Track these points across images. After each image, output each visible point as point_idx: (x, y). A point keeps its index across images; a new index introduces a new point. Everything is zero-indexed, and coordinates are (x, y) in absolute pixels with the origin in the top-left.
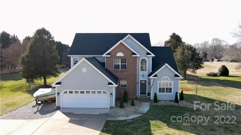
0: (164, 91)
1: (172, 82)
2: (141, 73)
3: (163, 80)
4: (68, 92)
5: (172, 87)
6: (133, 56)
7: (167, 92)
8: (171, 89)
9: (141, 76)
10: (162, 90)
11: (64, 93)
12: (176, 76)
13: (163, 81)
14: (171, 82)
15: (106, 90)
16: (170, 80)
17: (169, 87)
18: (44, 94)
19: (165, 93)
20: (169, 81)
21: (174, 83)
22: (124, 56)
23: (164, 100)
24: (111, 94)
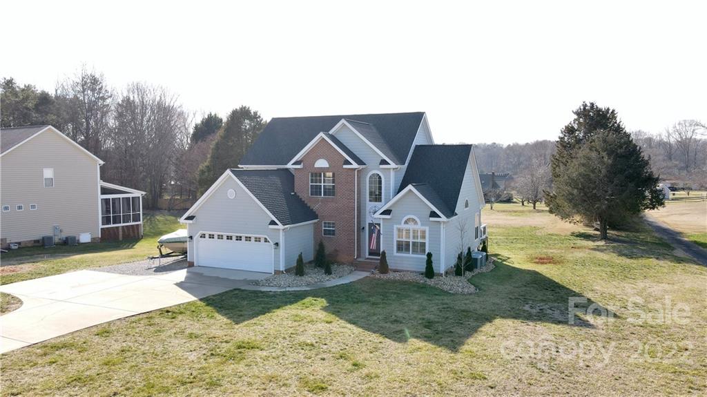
0: (407, 250)
1: (427, 229)
2: (370, 205)
3: (406, 222)
4: (207, 236)
5: (427, 241)
6: (345, 166)
7: (414, 252)
8: (423, 245)
9: (370, 212)
10: (402, 247)
11: (201, 237)
12: (433, 214)
13: (407, 226)
14: (423, 228)
15: (268, 236)
16: (422, 225)
17: (420, 240)
18: (175, 238)
19: (411, 255)
20: (419, 227)
21: (429, 231)
22: (328, 166)
23: (408, 271)
24: (277, 244)
